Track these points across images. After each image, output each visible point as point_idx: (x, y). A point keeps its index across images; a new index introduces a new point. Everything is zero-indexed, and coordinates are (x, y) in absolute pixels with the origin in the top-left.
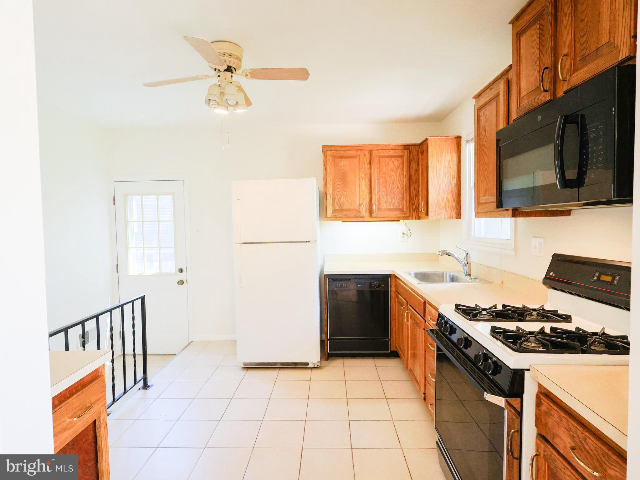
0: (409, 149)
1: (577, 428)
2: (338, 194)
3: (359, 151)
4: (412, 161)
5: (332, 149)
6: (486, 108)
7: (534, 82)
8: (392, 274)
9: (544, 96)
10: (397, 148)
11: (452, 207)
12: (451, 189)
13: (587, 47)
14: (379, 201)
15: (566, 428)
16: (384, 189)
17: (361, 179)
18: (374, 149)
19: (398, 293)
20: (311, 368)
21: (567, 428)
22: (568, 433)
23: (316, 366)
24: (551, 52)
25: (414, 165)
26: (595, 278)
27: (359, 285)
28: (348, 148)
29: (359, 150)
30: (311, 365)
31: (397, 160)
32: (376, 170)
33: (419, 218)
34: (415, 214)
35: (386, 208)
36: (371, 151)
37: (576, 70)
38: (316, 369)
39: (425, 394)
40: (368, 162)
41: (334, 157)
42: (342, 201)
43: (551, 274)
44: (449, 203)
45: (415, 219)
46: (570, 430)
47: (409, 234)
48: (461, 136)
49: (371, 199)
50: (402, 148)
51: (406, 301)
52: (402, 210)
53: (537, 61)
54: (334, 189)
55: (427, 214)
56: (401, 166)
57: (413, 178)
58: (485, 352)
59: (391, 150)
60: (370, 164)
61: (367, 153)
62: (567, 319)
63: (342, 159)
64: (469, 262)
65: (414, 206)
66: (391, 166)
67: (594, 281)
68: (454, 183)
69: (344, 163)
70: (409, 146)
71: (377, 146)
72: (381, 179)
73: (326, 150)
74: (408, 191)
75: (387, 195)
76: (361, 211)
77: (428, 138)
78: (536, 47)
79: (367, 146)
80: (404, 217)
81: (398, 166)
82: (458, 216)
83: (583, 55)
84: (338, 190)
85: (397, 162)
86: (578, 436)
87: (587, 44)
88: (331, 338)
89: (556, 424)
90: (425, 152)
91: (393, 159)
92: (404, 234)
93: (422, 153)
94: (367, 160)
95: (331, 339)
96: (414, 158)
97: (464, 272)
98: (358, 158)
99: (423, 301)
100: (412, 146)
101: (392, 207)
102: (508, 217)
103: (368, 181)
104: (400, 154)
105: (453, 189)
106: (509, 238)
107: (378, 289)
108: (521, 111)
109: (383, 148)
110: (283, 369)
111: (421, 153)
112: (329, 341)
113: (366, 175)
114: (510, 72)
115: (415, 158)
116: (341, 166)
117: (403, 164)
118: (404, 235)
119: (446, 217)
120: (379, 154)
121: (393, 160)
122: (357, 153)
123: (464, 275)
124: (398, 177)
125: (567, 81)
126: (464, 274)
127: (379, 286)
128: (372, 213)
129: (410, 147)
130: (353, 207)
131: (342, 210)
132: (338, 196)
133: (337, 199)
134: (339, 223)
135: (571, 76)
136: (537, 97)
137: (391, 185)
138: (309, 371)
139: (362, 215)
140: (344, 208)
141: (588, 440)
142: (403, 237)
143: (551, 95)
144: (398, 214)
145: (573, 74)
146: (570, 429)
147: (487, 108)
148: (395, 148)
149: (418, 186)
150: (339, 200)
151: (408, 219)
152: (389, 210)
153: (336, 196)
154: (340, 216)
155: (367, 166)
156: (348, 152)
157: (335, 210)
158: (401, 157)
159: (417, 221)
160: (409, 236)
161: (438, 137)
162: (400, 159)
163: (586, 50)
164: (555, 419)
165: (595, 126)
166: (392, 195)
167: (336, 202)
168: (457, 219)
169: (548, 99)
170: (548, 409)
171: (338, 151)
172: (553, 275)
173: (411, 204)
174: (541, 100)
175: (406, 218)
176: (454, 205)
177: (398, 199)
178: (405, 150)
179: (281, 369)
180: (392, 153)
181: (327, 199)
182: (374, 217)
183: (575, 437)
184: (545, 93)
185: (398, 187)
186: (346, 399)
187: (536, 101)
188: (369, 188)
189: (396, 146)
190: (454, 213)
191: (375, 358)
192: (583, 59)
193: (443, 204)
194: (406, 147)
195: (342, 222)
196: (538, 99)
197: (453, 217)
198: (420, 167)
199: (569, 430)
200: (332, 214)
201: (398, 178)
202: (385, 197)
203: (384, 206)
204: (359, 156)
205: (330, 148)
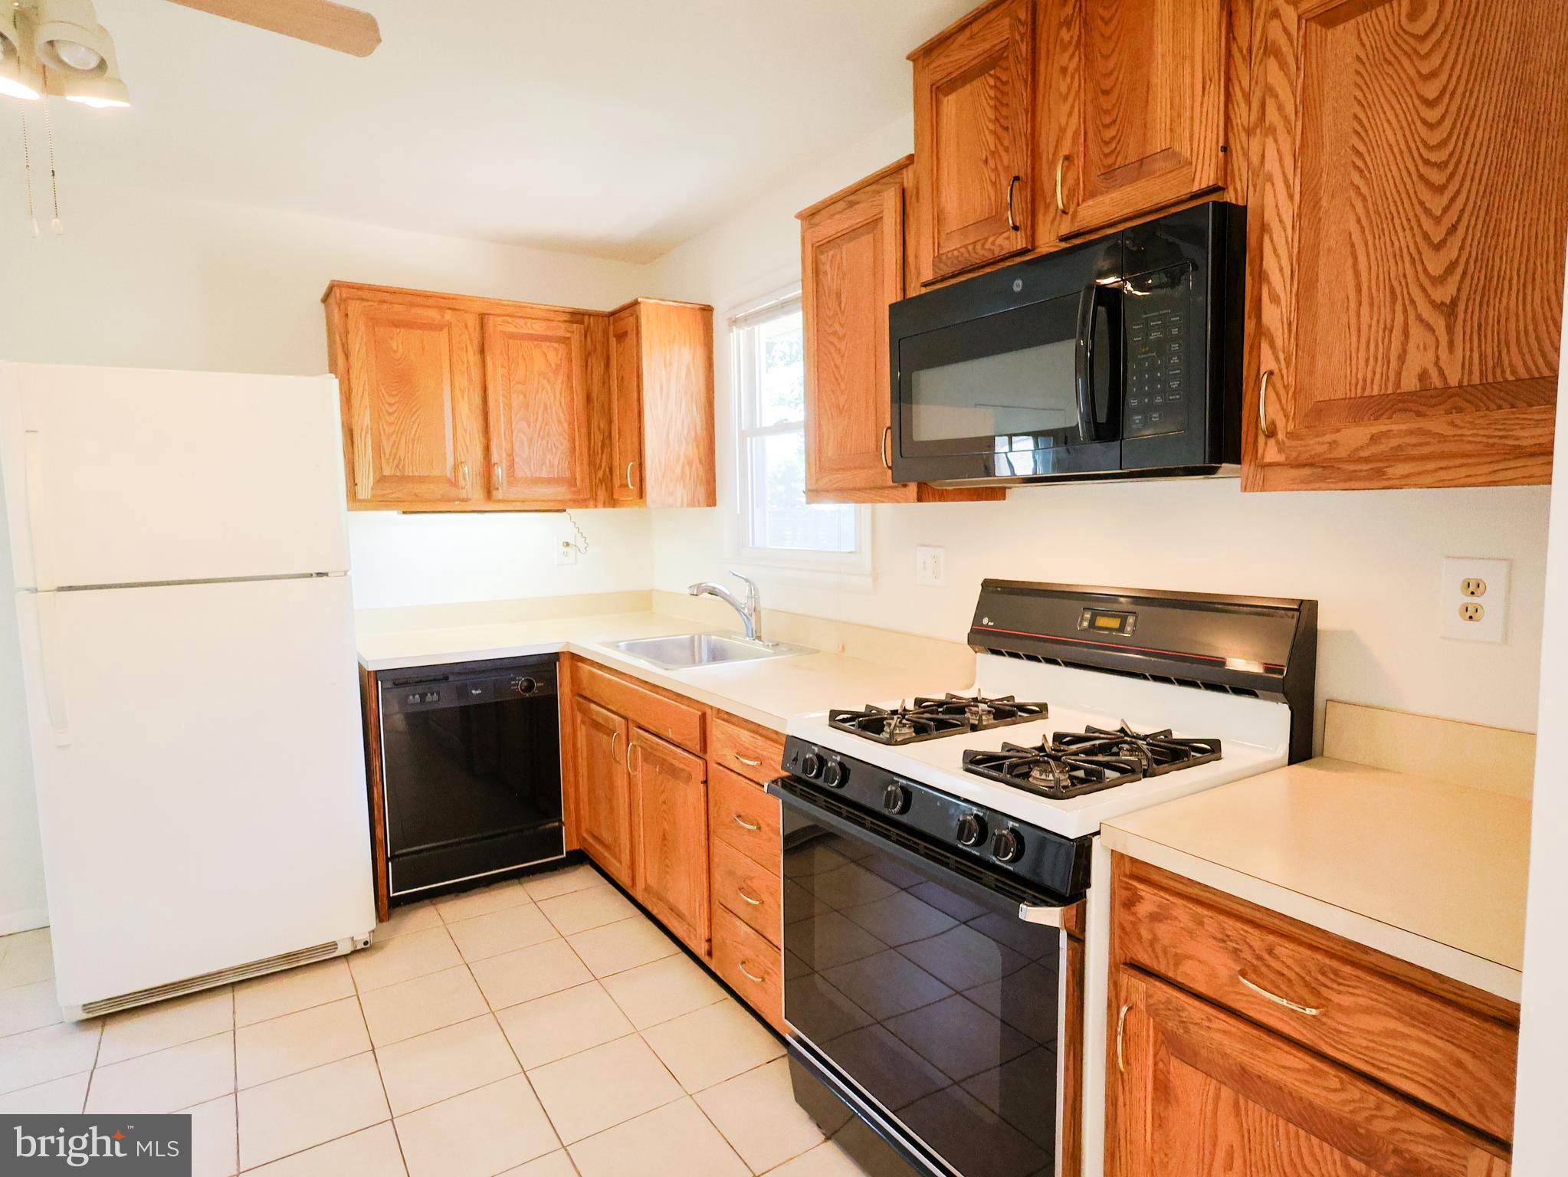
0: (581, 322)
1: (1247, 932)
2: (389, 430)
3: (449, 311)
4: (589, 354)
5: (364, 294)
6: (840, 246)
7: (982, 205)
8: (563, 653)
9: (1008, 238)
10: (551, 316)
11: (698, 475)
12: (693, 435)
13: (1118, 149)
14: (511, 456)
15: (1214, 938)
16: (523, 424)
17: (457, 391)
18: (491, 312)
19: (585, 698)
20: (346, 956)
21: (1219, 936)
22: (1220, 947)
23: (360, 946)
24: (1027, 145)
25: (598, 368)
26: (1085, 624)
27: (473, 692)
28: (419, 300)
29: (450, 309)
30: (344, 948)
31: (555, 349)
32: (500, 371)
33: (612, 502)
34: (602, 494)
35: (529, 475)
36: (482, 318)
37: (1091, 194)
38: (363, 954)
39: (709, 940)
40: (476, 347)
41: (373, 322)
42: (402, 452)
43: (985, 621)
44: (691, 467)
45: (604, 506)
46: (1225, 938)
47: (581, 543)
48: (713, 305)
49: (487, 449)
50: (566, 317)
51: (622, 717)
52: (571, 482)
53: (989, 158)
54: (377, 416)
55: (641, 493)
56: (564, 364)
57: (595, 398)
58: (975, 812)
59: (540, 319)
60: (482, 351)
61: (472, 321)
62: (1039, 711)
63: (398, 330)
64: (757, 609)
65: (600, 474)
66: (539, 363)
67: (1084, 630)
68: (699, 419)
69: (400, 342)
70: (583, 315)
71: (498, 303)
72: (514, 396)
73: (344, 295)
74: (584, 430)
75: (530, 441)
76: (462, 483)
77: (640, 300)
78: (987, 128)
79: (471, 299)
80: (575, 501)
81: (558, 366)
82: (711, 500)
83: (1110, 166)
84: (392, 419)
85: (554, 354)
86: (1250, 947)
87: (1118, 143)
88: (397, 853)
89: (1185, 933)
90: (632, 336)
91: (545, 345)
92: (568, 544)
93: (621, 336)
94: (471, 341)
95: (398, 856)
96: (595, 348)
97: (748, 633)
98: (446, 330)
99: (700, 713)
100: (590, 315)
101: (544, 474)
102: (907, 501)
103: (477, 400)
104: (562, 333)
105: (698, 432)
106: (853, 550)
107: (527, 695)
108: (945, 264)
109: (518, 311)
110: (244, 985)
111: (615, 336)
112: (390, 864)
113: (470, 380)
114: (907, 171)
115: (599, 348)
116: (395, 348)
117: (570, 361)
118: (566, 549)
119: (685, 502)
120: (511, 329)
121: (545, 349)
122: (443, 317)
123: (747, 639)
124: (558, 395)
125: (1070, 216)
126: (748, 636)
127: (530, 687)
128: (492, 488)
129: (586, 318)
130: (436, 473)
131: (403, 479)
132: (389, 437)
133: (387, 446)
134: (393, 515)
135: (1078, 205)
136: (991, 240)
137: (540, 414)
138: (341, 968)
139: (463, 494)
140: (411, 474)
141: (1278, 950)
142: (566, 554)
143: (1026, 239)
144: (561, 492)
145: (1083, 201)
146: (1228, 936)
147: (844, 247)
148: (549, 315)
149: (610, 422)
150: (394, 450)
151: (587, 507)
152: (538, 481)
153: (383, 438)
154: (395, 495)
155: (473, 357)
156: (414, 310)
157: (381, 480)
158: (565, 341)
159: (610, 511)
160: (583, 551)
161: (663, 303)
162: (562, 348)
163: (1117, 157)
164: (1182, 925)
165: (1160, 315)
166: (545, 442)
167: (385, 454)
168: (709, 505)
169: (1019, 247)
170: (1159, 906)
171: (385, 306)
172: (991, 624)
173: (592, 467)
174: (1000, 246)
175: (580, 503)
176: (701, 472)
177: (559, 453)
178: (575, 325)
179: (238, 987)
180: (538, 328)
181: (356, 444)
182: (499, 501)
183: (1241, 951)
184: (1012, 233)
185: (559, 422)
186: (491, 1014)
187: (988, 246)
188: (480, 418)
189: (548, 310)
190: (701, 494)
191: (522, 880)
192: (1109, 173)
193: (678, 471)
194: (577, 317)
195: (404, 513)
196: (993, 243)
197: (701, 500)
198: (614, 372)
199: (1222, 940)
200: (372, 489)
201: (558, 399)
202: (526, 444)
203: (523, 470)
204: (450, 325)
205: (360, 293)
